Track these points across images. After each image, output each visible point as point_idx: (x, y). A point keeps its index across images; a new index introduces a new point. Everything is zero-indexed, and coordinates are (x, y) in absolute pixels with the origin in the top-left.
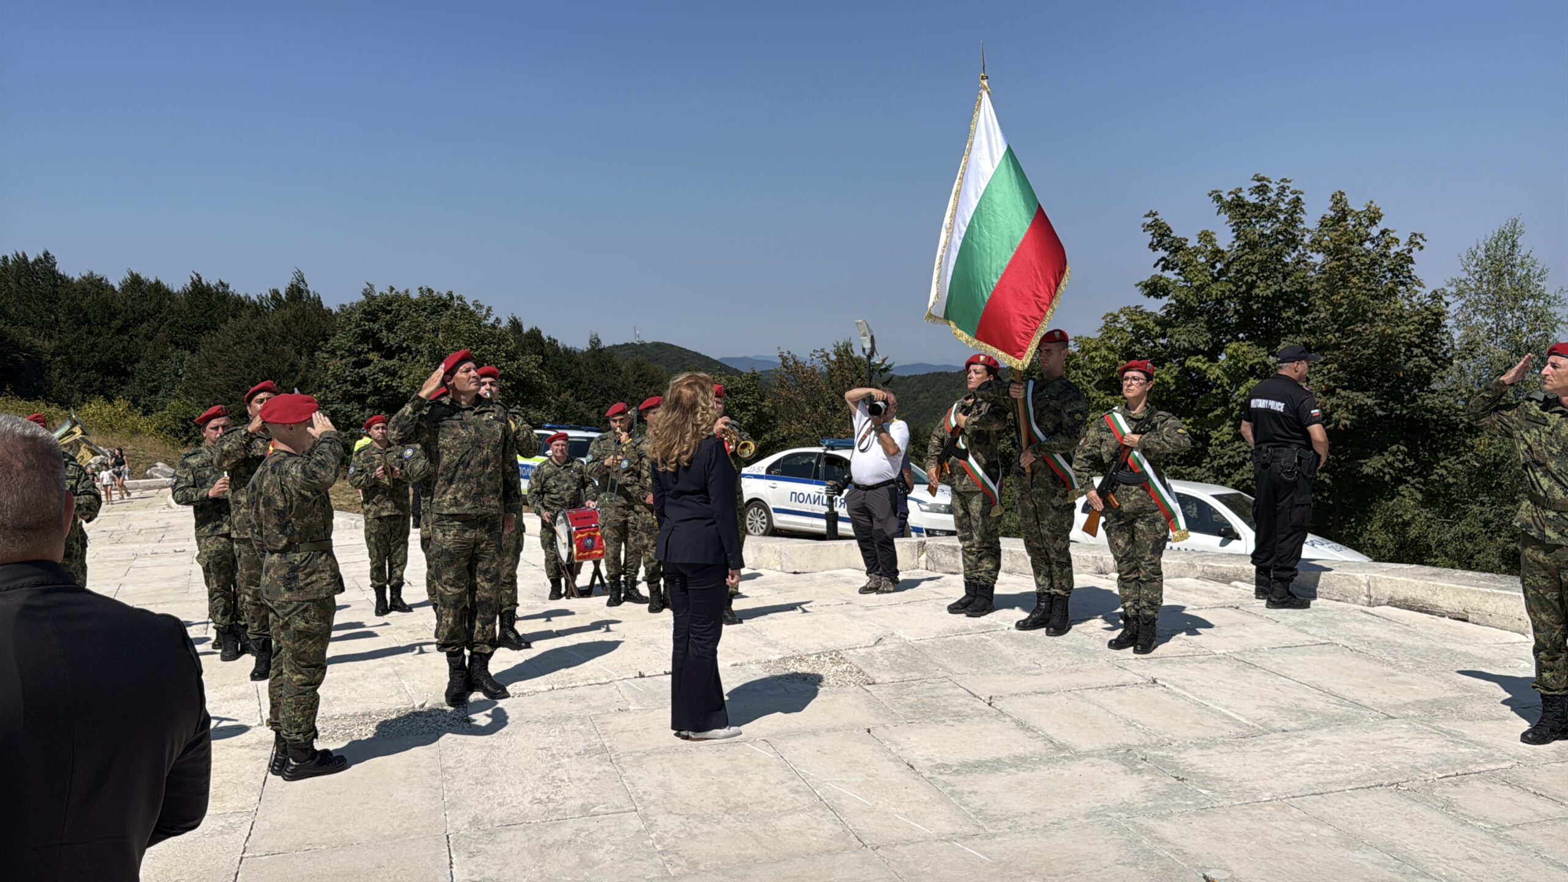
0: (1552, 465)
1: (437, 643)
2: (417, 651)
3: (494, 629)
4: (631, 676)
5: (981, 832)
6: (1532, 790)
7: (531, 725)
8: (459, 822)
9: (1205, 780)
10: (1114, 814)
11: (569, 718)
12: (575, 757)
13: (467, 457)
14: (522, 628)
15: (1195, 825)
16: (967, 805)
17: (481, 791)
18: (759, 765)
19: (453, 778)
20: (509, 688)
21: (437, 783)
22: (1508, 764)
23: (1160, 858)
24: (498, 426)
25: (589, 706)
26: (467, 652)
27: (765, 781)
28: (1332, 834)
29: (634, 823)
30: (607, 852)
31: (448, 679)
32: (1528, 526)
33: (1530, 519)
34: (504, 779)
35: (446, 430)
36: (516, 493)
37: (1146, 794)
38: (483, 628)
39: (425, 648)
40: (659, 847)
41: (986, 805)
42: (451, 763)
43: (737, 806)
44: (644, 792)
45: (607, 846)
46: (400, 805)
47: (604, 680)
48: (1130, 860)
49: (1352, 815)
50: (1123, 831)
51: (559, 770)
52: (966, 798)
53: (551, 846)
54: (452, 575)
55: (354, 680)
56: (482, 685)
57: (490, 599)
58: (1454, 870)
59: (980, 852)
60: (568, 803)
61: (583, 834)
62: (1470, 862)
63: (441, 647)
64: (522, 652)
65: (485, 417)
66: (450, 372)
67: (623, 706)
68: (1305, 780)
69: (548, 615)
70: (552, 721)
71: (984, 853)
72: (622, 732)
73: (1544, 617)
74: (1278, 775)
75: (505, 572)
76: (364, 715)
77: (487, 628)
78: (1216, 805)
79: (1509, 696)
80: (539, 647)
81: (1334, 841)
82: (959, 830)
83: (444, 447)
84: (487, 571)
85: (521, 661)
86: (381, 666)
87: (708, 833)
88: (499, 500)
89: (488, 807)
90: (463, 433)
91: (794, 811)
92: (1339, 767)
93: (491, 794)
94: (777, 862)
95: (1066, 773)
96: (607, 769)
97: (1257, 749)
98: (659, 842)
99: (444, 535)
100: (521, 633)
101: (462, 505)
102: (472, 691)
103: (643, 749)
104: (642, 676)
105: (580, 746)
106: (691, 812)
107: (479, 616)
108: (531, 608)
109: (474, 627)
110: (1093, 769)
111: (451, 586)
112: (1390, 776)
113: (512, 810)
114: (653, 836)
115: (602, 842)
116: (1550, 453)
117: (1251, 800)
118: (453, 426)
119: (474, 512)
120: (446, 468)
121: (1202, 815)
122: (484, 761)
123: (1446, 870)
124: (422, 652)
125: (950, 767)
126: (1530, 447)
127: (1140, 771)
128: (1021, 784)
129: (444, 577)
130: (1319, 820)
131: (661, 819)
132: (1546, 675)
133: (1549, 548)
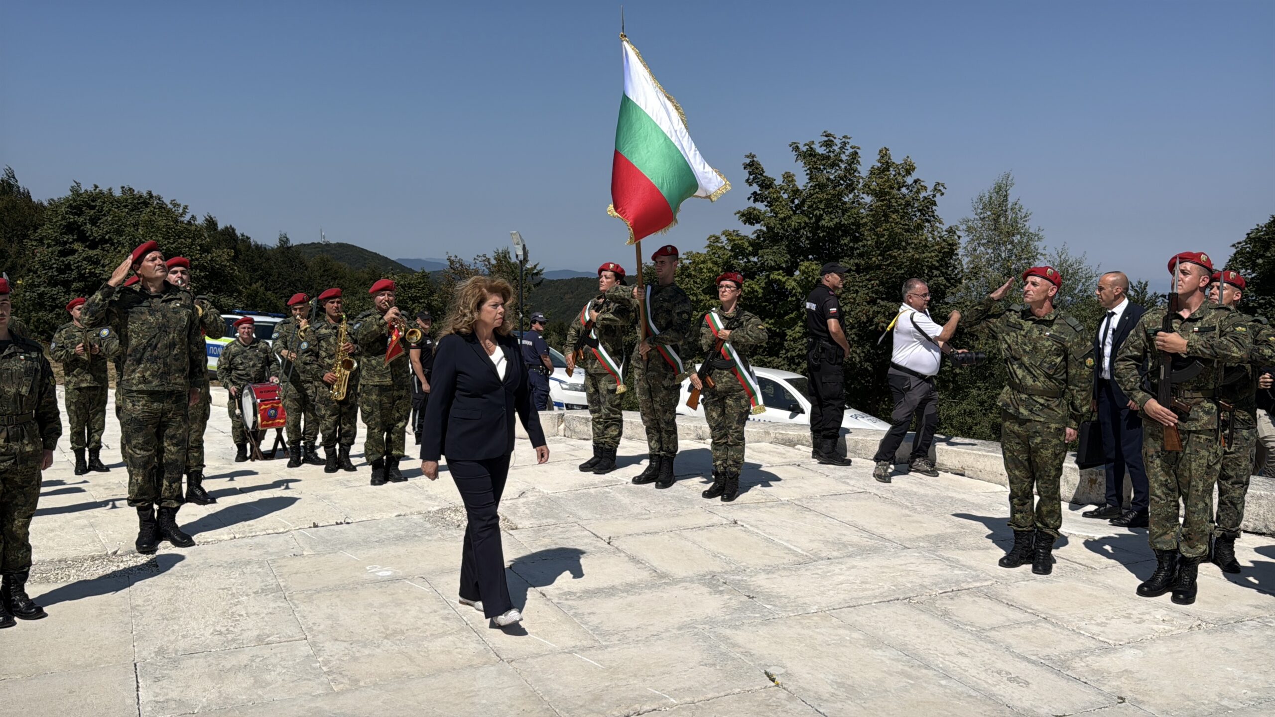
0: (1026, 359)
1: (128, 499)
2: (110, 506)
3: (180, 487)
4: (306, 526)
5: (597, 644)
6: (1005, 601)
7: (214, 569)
8: (146, 652)
9: (769, 597)
10: (700, 626)
11: (249, 563)
12: (253, 595)
13: (155, 341)
14: (208, 486)
15: (760, 632)
16: (586, 624)
17: (167, 626)
18: (416, 598)
19: (142, 614)
20: (194, 538)
21: (126, 620)
22: (989, 583)
23: (733, 659)
24: (184, 313)
25: (267, 553)
26: (156, 507)
27: (421, 611)
28: (861, 637)
29: (304, 649)
30: (279, 674)
31: (139, 530)
32: (1007, 405)
33: (1009, 400)
34: (188, 614)
35: (135, 316)
36: (200, 370)
37: (725, 610)
38: (170, 486)
39: (117, 503)
40: (325, 669)
41: (602, 622)
42: (140, 602)
43: (395, 632)
44: (314, 624)
45: (279, 669)
46: (91, 638)
47: (282, 530)
48: (711, 661)
49: (876, 622)
50: (706, 639)
51: (238, 607)
52: (586, 618)
53: (229, 670)
54: (141, 440)
55: (52, 531)
56: (170, 535)
57: (177, 460)
58: (947, 663)
59: (595, 661)
60: (245, 635)
61: (258, 660)
62: (959, 656)
63: (132, 502)
64: (207, 506)
65: (172, 305)
66: (138, 262)
67: (297, 551)
68: (842, 596)
69: (232, 476)
70: (232, 565)
71: (598, 661)
72: (296, 573)
73: (1017, 473)
74: (823, 593)
75: (193, 437)
76: (60, 561)
77: (174, 486)
78: (776, 616)
79: (991, 532)
80: (224, 503)
81: (862, 642)
82: (579, 644)
83: (132, 331)
84: (173, 437)
85: (205, 515)
86: (78, 518)
87: (369, 655)
88: (185, 378)
89: (173, 638)
90: (151, 319)
91: (444, 634)
92: (868, 586)
93: (176, 627)
94: (427, 677)
95: (665, 595)
96: (282, 605)
97: (808, 573)
98: (325, 665)
99: (134, 405)
100: (207, 491)
101: (150, 382)
102: (161, 540)
103: (315, 588)
104: (315, 526)
105: (258, 586)
106: (354, 639)
107: (166, 475)
108: (217, 468)
109: (162, 485)
110: (686, 592)
111: (140, 449)
112: (904, 593)
113: (194, 641)
114: (320, 659)
115: (275, 666)
116: (1024, 350)
117: (802, 613)
118: (142, 313)
119: (161, 389)
120: (135, 350)
121: (766, 625)
122: (170, 600)
123: (942, 663)
124: (114, 507)
125: (575, 594)
126: (1009, 346)
127: (721, 592)
128: (630, 605)
129: (134, 442)
130: (852, 627)
131: (328, 645)
132: (1018, 516)
133: (1022, 422)
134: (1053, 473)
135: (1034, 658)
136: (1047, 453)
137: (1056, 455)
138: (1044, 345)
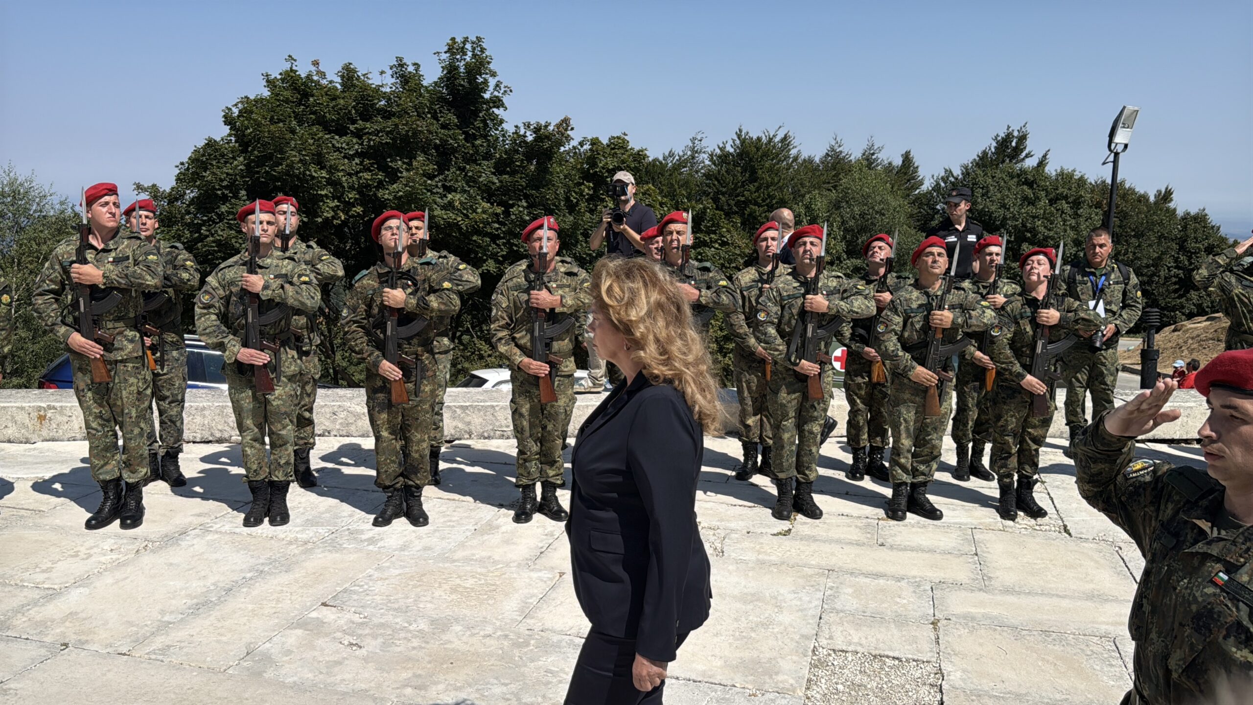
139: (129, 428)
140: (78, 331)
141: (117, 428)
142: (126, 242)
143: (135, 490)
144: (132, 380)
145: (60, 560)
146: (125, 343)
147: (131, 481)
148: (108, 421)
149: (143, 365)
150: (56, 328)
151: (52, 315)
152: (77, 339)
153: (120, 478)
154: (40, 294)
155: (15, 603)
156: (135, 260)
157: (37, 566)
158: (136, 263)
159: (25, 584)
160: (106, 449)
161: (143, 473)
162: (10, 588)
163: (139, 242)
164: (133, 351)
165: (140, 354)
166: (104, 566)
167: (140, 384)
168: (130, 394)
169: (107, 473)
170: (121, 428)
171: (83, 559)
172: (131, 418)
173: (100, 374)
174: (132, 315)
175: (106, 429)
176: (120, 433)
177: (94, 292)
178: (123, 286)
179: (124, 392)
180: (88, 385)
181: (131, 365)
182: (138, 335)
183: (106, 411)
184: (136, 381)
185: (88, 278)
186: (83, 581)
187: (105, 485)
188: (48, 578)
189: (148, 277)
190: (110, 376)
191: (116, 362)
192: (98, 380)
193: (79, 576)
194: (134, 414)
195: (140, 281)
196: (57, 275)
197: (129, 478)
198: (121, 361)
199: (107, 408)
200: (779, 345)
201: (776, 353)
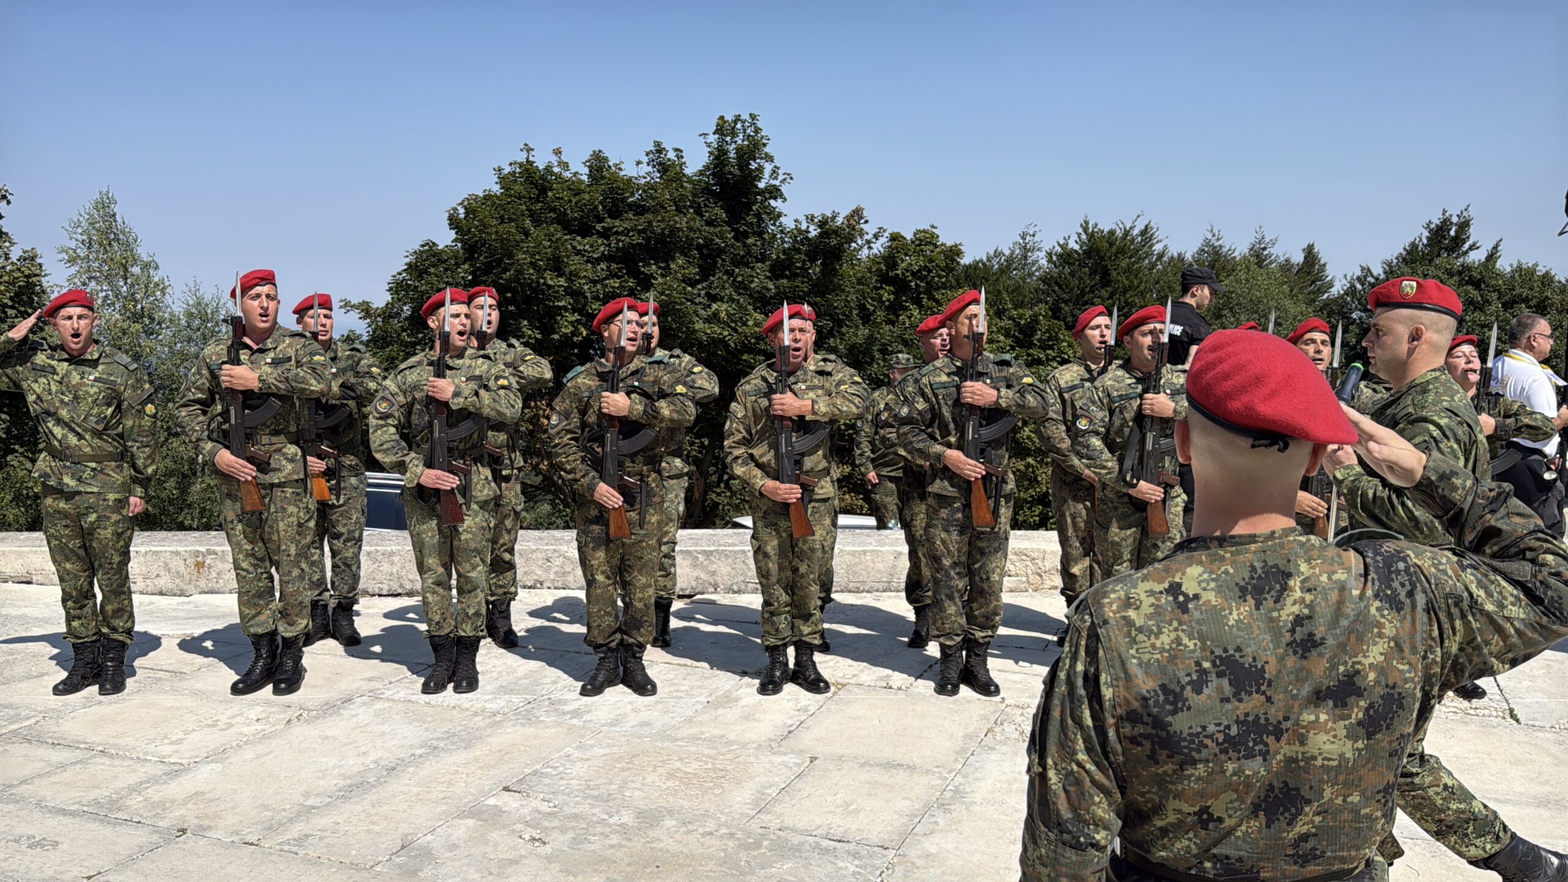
133: (69, 496)
134: (116, 559)
135: (74, 808)
136: (106, 533)
137: (119, 535)
138: (87, 392)
139: (287, 569)
140: (227, 447)
141: (273, 570)
142: (288, 340)
143: (294, 647)
144: (292, 509)
145: (194, 730)
146: (284, 462)
147: (287, 635)
148: (262, 560)
149: (305, 491)
150: (201, 444)
151: (197, 428)
152: (225, 458)
153: (274, 633)
154: (185, 405)
155: (132, 780)
156: (298, 362)
157: (166, 737)
158: (299, 364)
159: (149, 758)
160: (260, 595)
161: (302, 626)
162: (130, 762)
163: (303, 340)
164: (294, 472)
165: (302, 476)
166: (245, 739)
167: (302, 514)
168: (289, 526)
169: (258, 625)
170: (277, 569)
171: (222, 730)
172: (289, 555)
173: (252, 500)
174: (293, 429)
175: (259, 571)
176: (276, 577)
177: (249, 398)
178: (284, 393)
179: (281, 524)
180: (238, 516)
181: (291, 490)
182: (300, 453)
183: (260, 549)
184: (296, 510)
185: (241, 381)
186: (218, 755)
187: (257, 639)
188: (177, 751)
189: (313, 381)
190: (263, 504)
191: (272, 486)
192: (248, 508)
193: (213, 750)
194: (293, 550)
195: (303, 386)
196: (204, 381)
197: (286, 631)
198: (279, 485)
199: (260, 544)
200: (1107, 461)
201: (1103, 471)
